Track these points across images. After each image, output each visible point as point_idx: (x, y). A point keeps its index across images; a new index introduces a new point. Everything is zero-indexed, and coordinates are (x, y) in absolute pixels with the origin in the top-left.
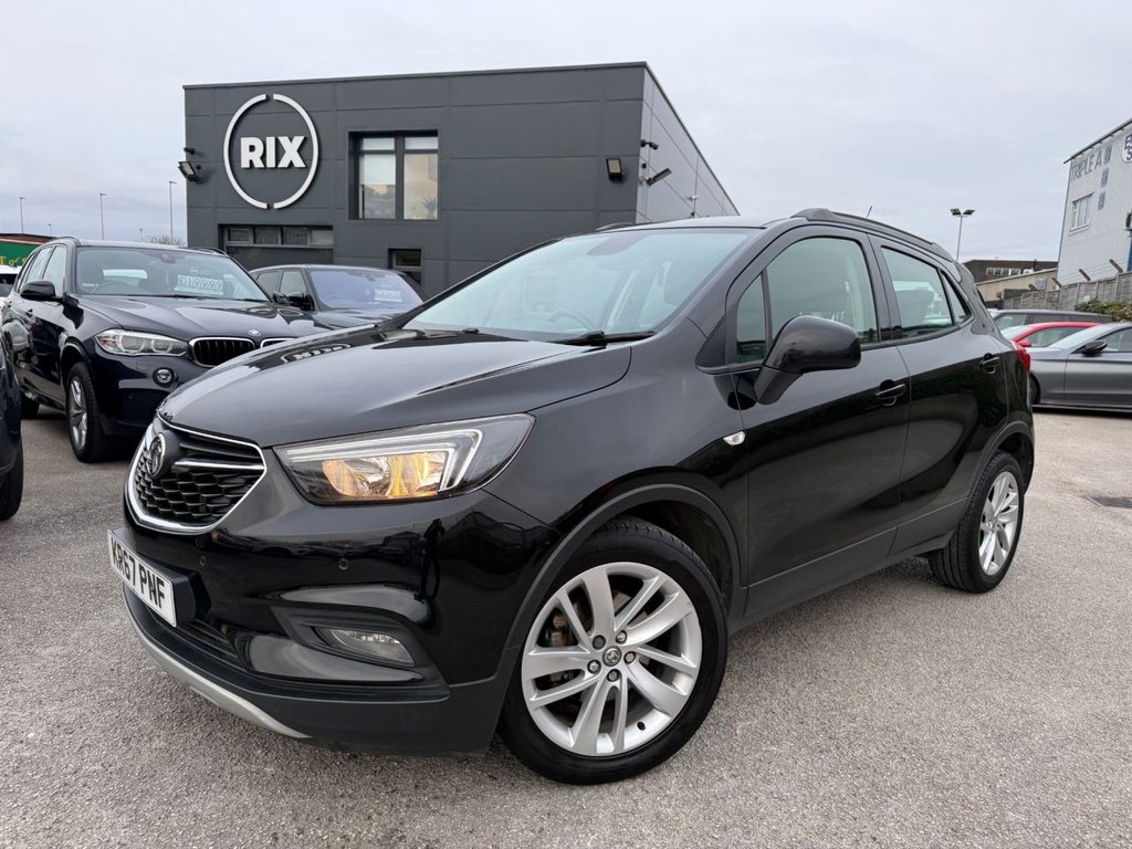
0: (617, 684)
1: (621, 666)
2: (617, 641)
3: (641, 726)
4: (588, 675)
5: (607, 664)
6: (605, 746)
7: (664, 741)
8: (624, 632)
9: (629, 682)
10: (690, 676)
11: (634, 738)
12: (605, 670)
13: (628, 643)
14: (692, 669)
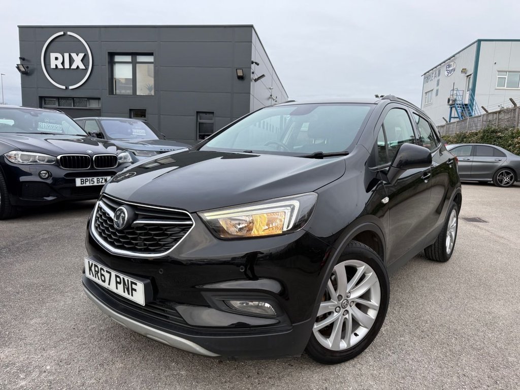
0: (347, 316)
1: (348, 308)
2: (347, 297)
3: (356, 335)
4: (336, 314)
5: (343, 308)
6: (343, 345)
7: (366, 340)
8: (350, 292)
9: (352, 315)
10: (375, 309)
11: (354, 340)
12: (342, 310)
13: (351, 298)
14: (376, 306)
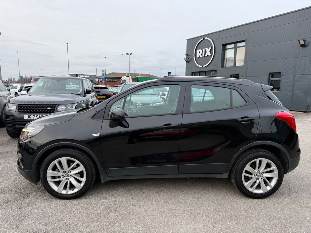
1: (69, 178)
3: (73, 190)
4: (62, 178)
6: (64, 192)
8: (70, 171)
9: (70, 181)
10: (84, 183)
11: (71, 192)
12: (65, 178)
